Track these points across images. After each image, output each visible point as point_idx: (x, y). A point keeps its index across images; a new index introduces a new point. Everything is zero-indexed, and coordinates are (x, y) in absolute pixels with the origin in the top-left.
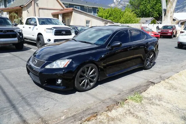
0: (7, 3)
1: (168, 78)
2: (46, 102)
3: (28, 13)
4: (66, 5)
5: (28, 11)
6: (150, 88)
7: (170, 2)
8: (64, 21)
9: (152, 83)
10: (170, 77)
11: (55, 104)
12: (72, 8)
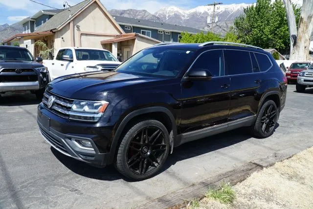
0: (35, 25)
1: (290, 157)
2: (61, 196)
3: (63, 40)
4: (129, 28)
5: (63, 38)
6: (252, 175)
7: (302, 23)
8: (121, 55)
9: (258, 165)
10: (293, 156)
11: (77, 199)
12: (134, 34)
